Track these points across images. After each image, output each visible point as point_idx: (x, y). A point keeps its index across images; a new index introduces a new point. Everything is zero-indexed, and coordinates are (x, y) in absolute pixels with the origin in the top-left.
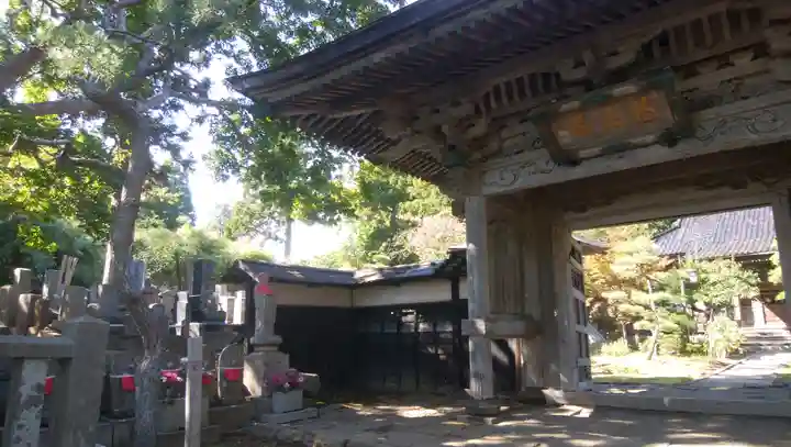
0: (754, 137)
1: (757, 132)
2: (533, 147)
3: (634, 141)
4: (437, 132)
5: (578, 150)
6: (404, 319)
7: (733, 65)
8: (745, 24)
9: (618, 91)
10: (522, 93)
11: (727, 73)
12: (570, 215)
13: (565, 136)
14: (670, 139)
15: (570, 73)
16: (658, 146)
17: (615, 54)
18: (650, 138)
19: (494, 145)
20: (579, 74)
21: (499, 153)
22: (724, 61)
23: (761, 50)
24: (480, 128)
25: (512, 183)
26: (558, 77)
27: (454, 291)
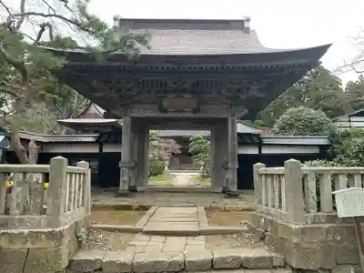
3: (185, 110)
5: (168, 108)
10: (152, 85)
11: (210, 96)
13: (165, 104)
14: (195, 111)
15: (171, 85)
17: (185, 83)
18: (190, 110)
20: (174, 86)
22: (210, 93)
26: (166, 84)
27: (101, 150)
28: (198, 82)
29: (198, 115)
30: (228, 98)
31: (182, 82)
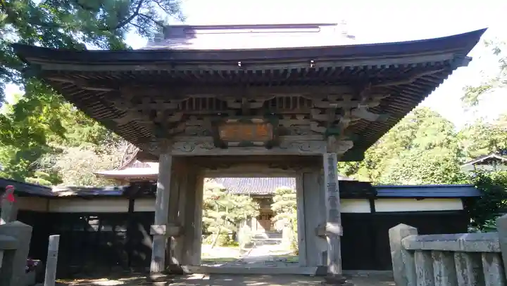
0: (301, 152)
1: (302, 150)
2: (203, 134)
3: (255, 143)
4: (153, 114)
5: (228, 141)
6: (90, 222)
7: (297, 119)
8: (306, 105)
9: (254, 120)
10: (204, 106)
11: (294, 122)
12: (208, 171)
13: (223, 134)
14: (269, 145)
15: (232, 104)
16: (264, 148)
17: (253, 101)
18: (262, 143)
19: (180, 128)
20: (238, 106)
21: (183, 133)
22: (293, 117)
23: (308, 116)
24: (176, 117)
25: (190, 151)
26: (225, 103)
27: (131, 207)
28: (274, 101)
29: (275, 151)
30: (321, 124)
31: (249, 100)
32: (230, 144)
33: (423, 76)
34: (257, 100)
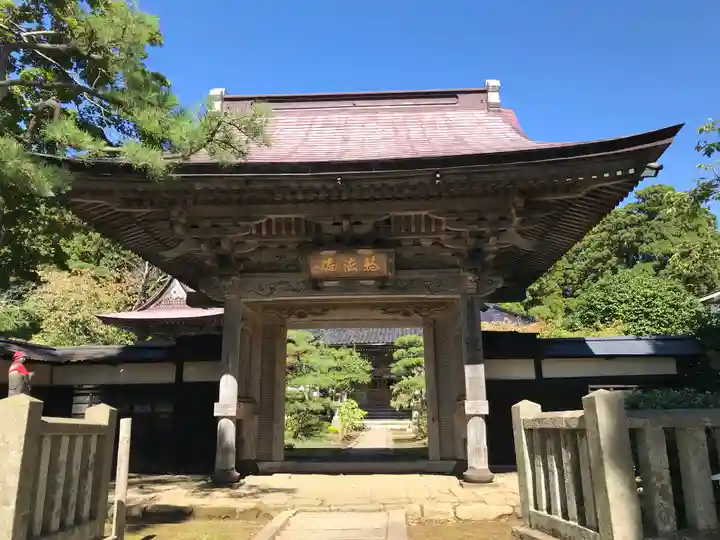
0: (429, 293)
1: (429, 290)
3: (362, 281)
4: (216, 244)
5: (322, 280)
7: (421, 245)
8: (434, 226)
10: (288, 230)
11: (417, 249)
13: (316, 269)
15: (329, 228)
16: (375, 288)
17: (358, 223)
18: (372, 282)
20: (336, 230)
22: (417, 242)
23: (437, 242)
25: (269, 295)
26: (319, 227)
27: (179, 375)
28: (388, 221)
31: (353, 222)
32: (326, 284)
33: (600, 188)
34: (363, 222)
